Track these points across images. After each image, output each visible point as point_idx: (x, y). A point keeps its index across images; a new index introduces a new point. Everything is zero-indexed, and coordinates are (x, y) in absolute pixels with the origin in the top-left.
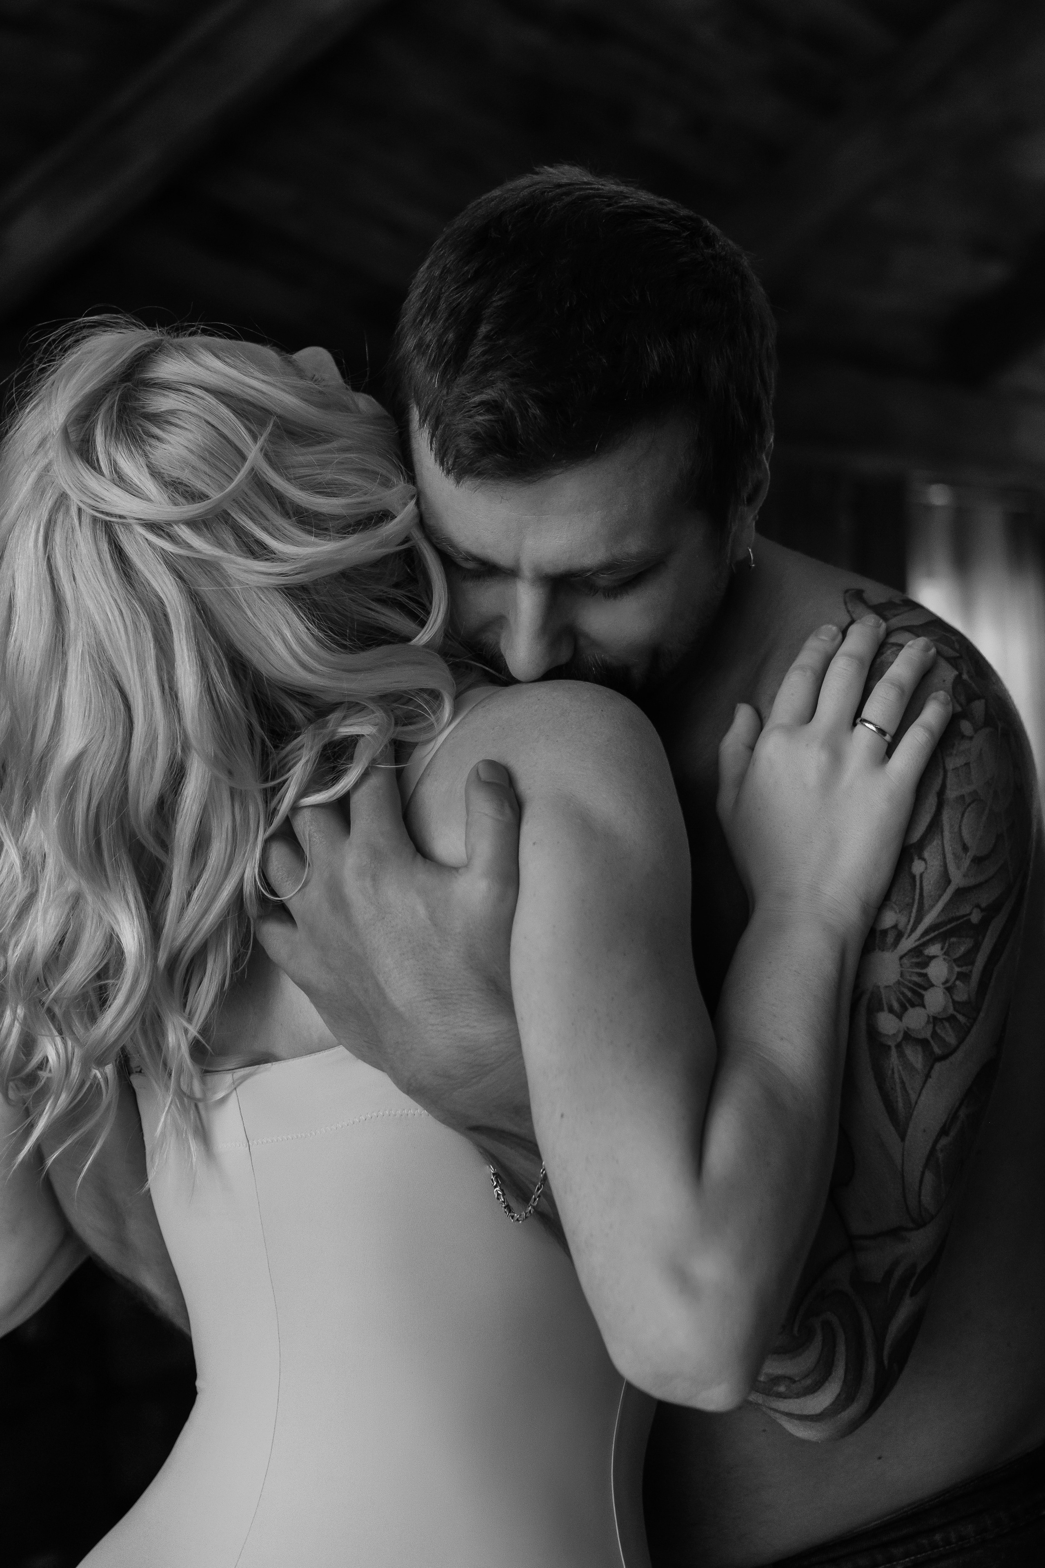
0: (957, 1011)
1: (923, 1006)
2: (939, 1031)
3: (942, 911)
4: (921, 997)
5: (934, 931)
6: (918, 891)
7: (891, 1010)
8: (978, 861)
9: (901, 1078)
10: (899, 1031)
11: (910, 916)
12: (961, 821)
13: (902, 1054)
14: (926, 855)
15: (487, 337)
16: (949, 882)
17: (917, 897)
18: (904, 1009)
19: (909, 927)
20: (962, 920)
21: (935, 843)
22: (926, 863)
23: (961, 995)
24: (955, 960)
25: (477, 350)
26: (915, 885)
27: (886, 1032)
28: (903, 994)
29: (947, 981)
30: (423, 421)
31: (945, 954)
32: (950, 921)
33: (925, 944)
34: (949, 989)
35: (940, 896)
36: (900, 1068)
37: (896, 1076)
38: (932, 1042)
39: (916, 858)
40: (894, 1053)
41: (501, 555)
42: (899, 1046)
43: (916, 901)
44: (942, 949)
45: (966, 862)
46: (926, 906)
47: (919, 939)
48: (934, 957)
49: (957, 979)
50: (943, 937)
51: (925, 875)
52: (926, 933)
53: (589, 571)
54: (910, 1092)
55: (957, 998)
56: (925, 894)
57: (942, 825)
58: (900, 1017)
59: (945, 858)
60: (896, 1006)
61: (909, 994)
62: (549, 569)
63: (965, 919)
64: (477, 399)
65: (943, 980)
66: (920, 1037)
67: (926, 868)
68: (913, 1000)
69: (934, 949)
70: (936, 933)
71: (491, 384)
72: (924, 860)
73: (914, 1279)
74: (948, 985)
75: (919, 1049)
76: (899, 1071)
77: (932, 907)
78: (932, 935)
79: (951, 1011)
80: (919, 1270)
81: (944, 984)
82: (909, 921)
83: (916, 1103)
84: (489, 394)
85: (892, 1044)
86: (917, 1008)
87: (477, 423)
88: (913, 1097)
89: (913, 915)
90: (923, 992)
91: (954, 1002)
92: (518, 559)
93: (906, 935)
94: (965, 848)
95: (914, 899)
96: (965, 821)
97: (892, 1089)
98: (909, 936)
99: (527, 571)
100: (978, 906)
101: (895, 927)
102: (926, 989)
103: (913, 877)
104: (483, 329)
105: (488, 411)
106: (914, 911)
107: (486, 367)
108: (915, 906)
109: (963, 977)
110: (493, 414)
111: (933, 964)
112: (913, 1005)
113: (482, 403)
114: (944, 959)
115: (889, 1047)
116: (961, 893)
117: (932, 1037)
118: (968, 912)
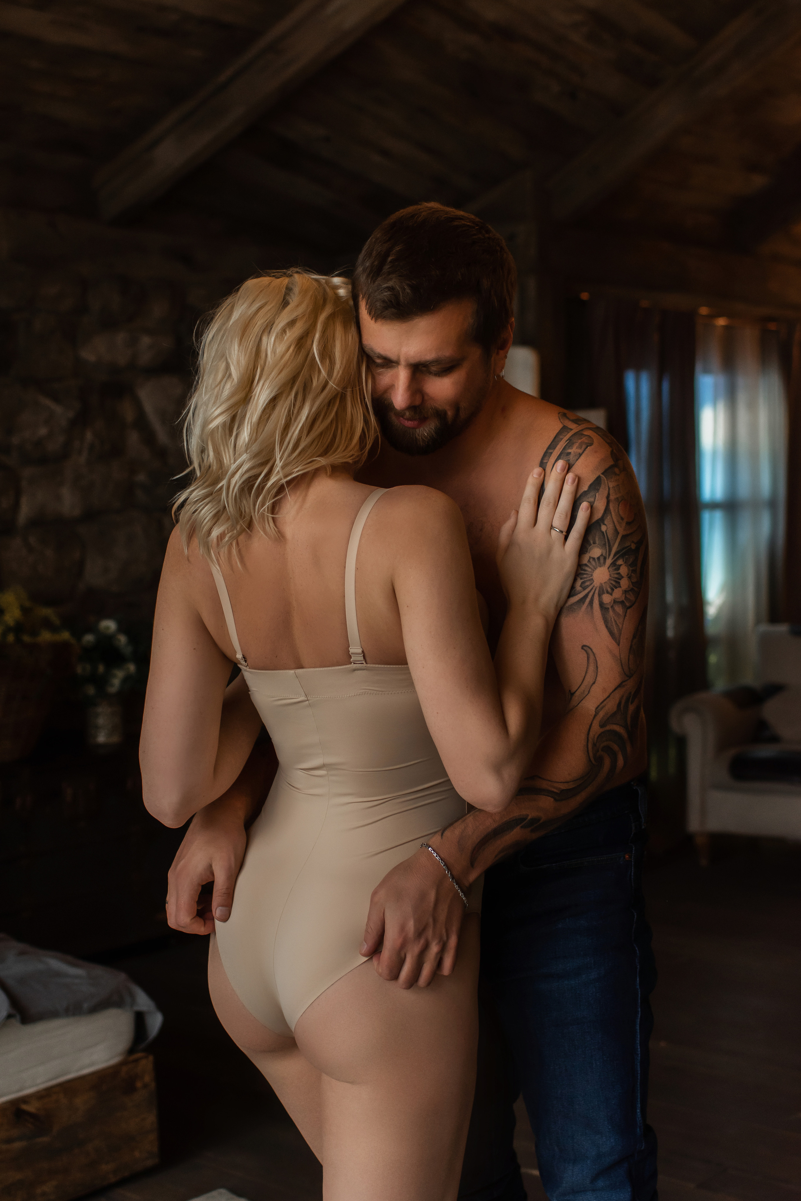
0: (634, 586)
1: (620, 587)
2: (627, 596)
3: (619, 545)
4: (619, 583)
5: (618, 554)
6: (606, 538)
7: (608, 592)
8: (628, 523)
9: (614, 620)
10: (612, 601)
11: (606, 549)
12: (618, 508)
13: (614, 610)
14: (606, 522)
15: (391, 262)
16: (618, 533)
17: (607, 541)
18: (613, 590)
19: (608, 554)
20: (628, 548)
21: (608, 518)
22: (607, 526)
23: (634, 580)
24: (629, 565)
25: (386, 268)
26: (604, 536)
27: (605, 602)
28: (611, 584)
29: (628, 574)
30: (363, 298)
31: (625, 563)
32: (623, 549)
33: (616, 560)
34: (630, 577)
35: (616, 539)
36: (614, 615)
37: (612, 619)
38: (625, 602)
39: (602, 524)
40: (610, 610)
41: (392, 356)
42: (612, 607)
43: (607, 543)
44: (623, 561)
45: (624, 524)
46: (612, 545)
47: (613, 559)
48: (621, 565)
49: (632, 573)
50: (622, 556)
51: (607, 531)
52: (615, 555)
53: (428, 362)
54: (619, 624)
55: (633, 581)
56: (610, 539)
57: (610, 510)
58: (611, 594)
59: (614, 523)
60: (609, 590)
61: (614, 583)
62: (412, 361)
63: (629, 547)
64: (385, 285)
65: (626, 574)
66: (620, 601)
67: (607, 528)
68: (616, 585)
69: (620, 562)
70: (619, 555)
71: (391, 279)
72: (605, 525)
73: (631, 698)
74: (628, 576)
75: (620, 605)
76: (613, 617)
77: (614, 544)
78: (618, 556)
79: (631, 586)
80: (632, 694)
81: (627, 576)
82: (607, 551)
83: (622, 628)
84: (390, 284)
85: (609, 607)
86: (618, 589)
87: (384, 295)
88: (620, 626)
89: (607, 548)
90: (620, 581)
91: (632, 582)
92: (399, 356)
93: (607, 558)
94: (622, 519)
95: (605, 541)
96: (620, 508)
97: (612, 625)
98: (609, 558)
99: (403, 362)
100: (633, 542)
101: (602, 555)
102: (620, 579)
103: (603, 533)
104: (390, 259)
105: (389, 290)
106: (607, 546)
107: (389, 273)
108: (607, 544)
109: (634, 571)
110: (391, 292)
111: (621, 568)
112: (616, 588)
113: (387, 287)
114: (625, 565)
115: (608, 608)
116: (624, 537)
117: (625, 599)
118: (629, 545)
